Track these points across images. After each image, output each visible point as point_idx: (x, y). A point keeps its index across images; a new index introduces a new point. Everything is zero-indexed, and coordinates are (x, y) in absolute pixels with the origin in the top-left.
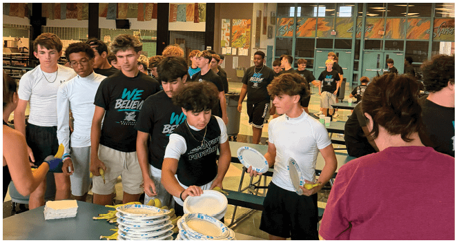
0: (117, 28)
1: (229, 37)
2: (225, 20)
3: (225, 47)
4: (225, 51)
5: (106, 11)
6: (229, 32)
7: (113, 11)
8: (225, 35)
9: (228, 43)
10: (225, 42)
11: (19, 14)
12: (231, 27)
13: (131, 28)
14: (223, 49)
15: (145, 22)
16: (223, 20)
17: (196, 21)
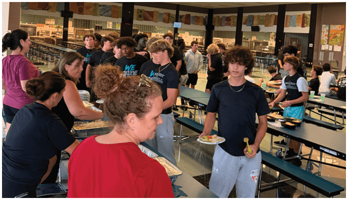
0: (252, 30)
1: (327, 38)
2: (325, 26)
3: (324, 44)
4: (324, 47)
5: (246, 20)
6: (327, 33)
7: (250, 21)
8: (324, 36)
9: (327, 41)
10: (324, 41)
11: (200, 24)
12: (329, 31)
13: (260, 31)
14: (323, 46)
15: (269, 27)
16: (323, 25)
17: (303, 26)
